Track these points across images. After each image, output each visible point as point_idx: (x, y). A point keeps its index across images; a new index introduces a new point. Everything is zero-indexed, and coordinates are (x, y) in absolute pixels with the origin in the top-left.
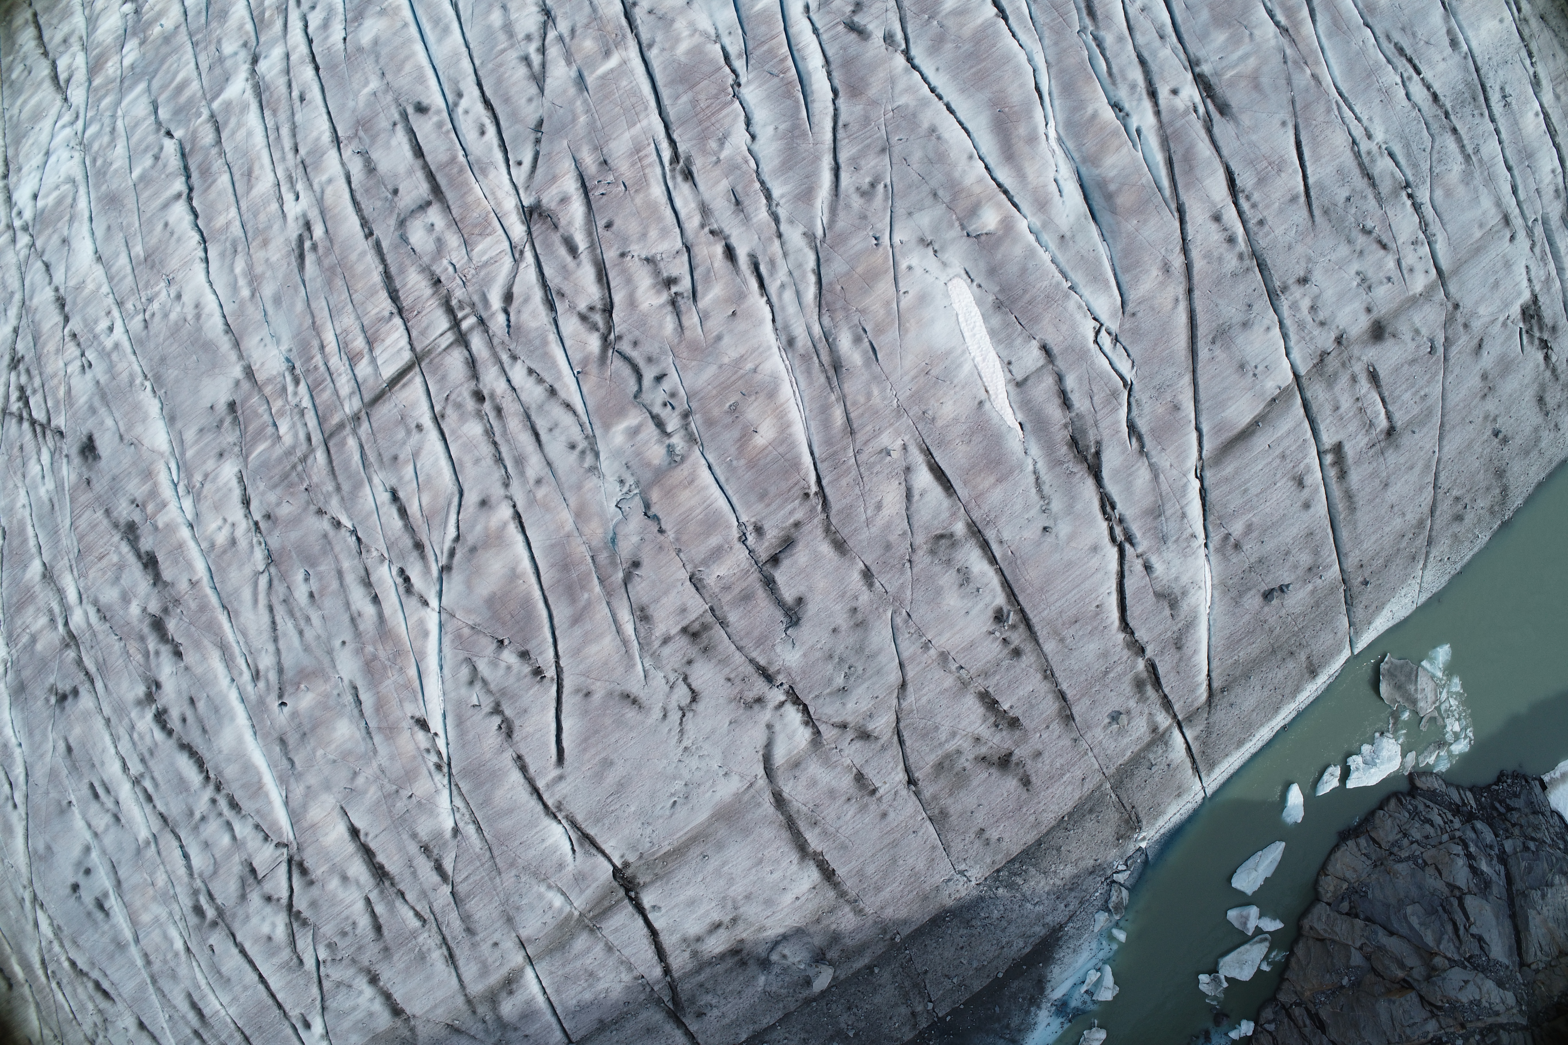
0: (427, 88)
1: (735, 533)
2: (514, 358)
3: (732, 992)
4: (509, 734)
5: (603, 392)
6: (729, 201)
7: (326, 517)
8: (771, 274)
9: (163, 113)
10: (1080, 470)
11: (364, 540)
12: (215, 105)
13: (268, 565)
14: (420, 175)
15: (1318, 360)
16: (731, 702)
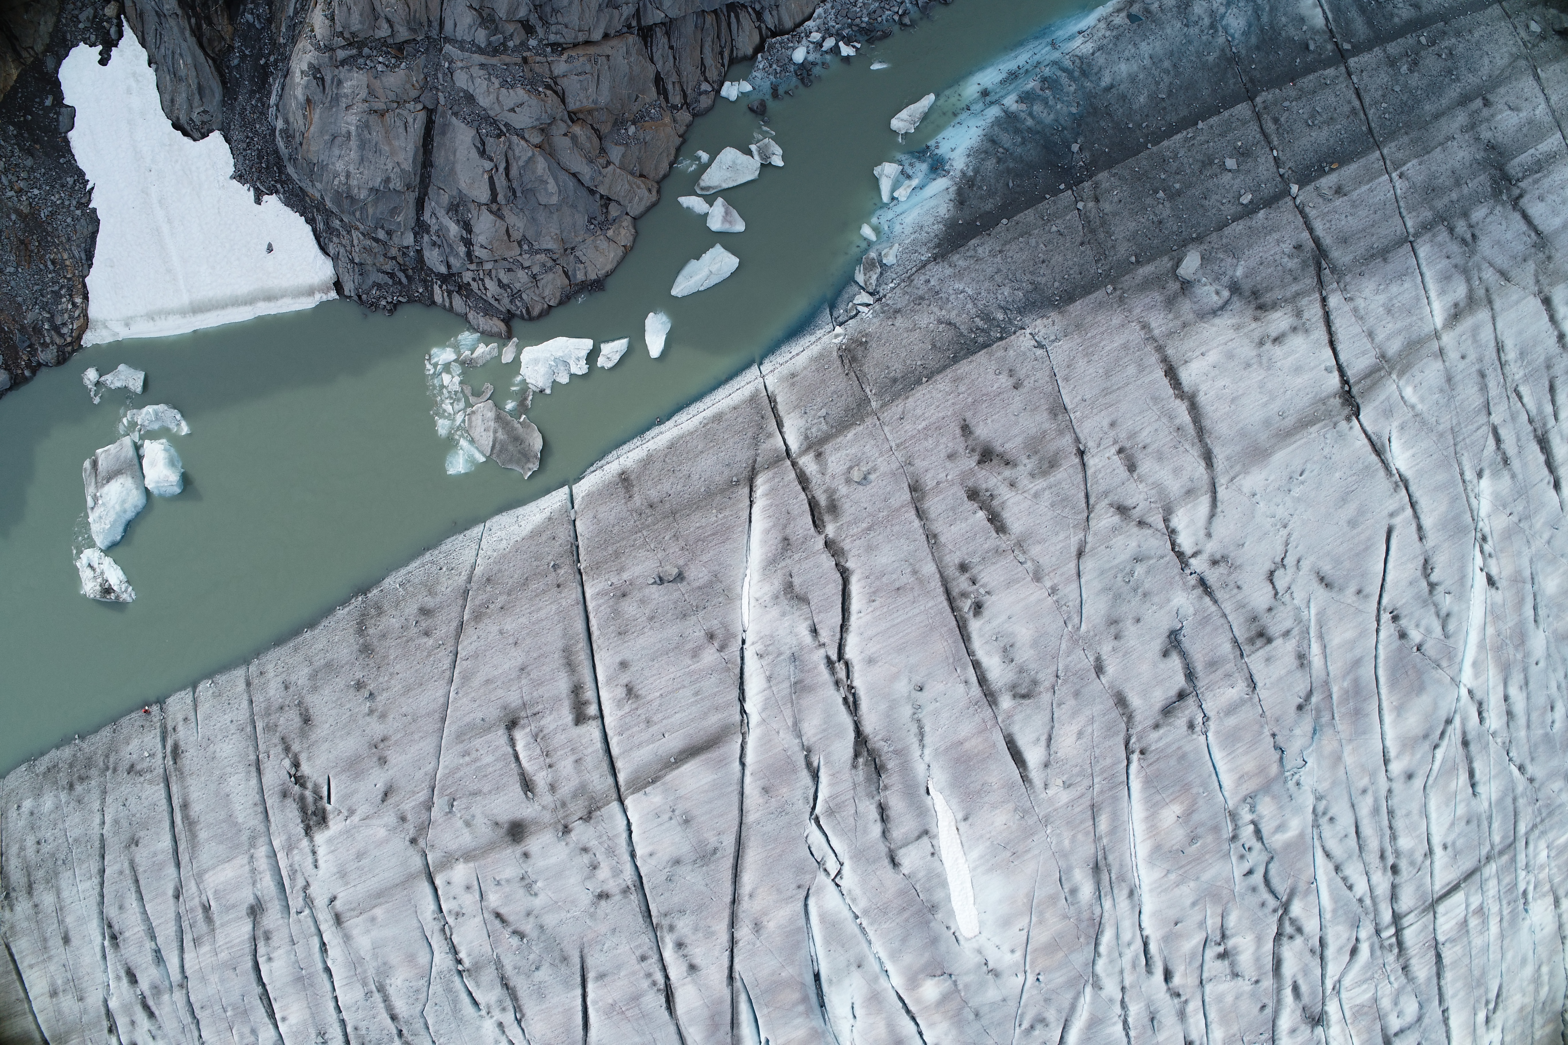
1: (1212, 725)
2: (1360, 900)
3: (1269, 266)
4: (1426, 563)
5: (1297, 866)
6: (1160, 1023)
7: (1527, 776)
8: (1137, 957)
10: (876, 741)
11: (1505, 753)
15: (594, 814)
16: (1240, 567)
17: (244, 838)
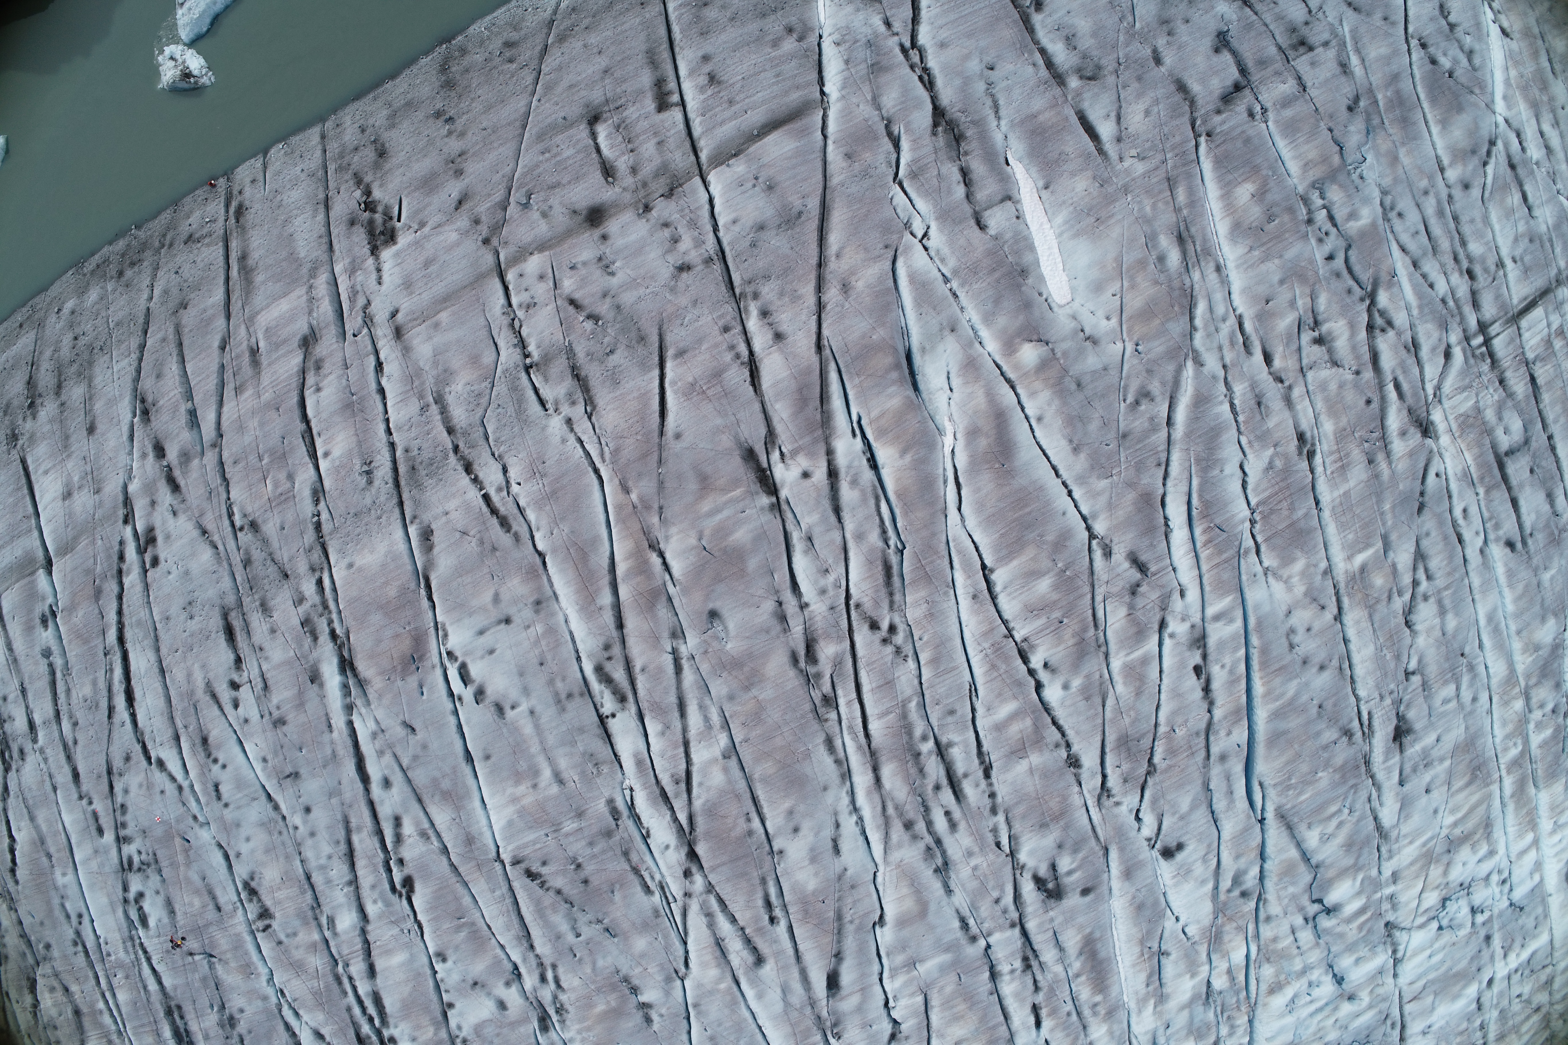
0: (1506, 565)
1: (1271, 115)
2: (1443, 301)
5: (1376, 255)
6: (1267, 407)
8: (1233, 333)
10: (953, 114)
14: (1514, 482)
15: (675, 192)
17: (304, 271)
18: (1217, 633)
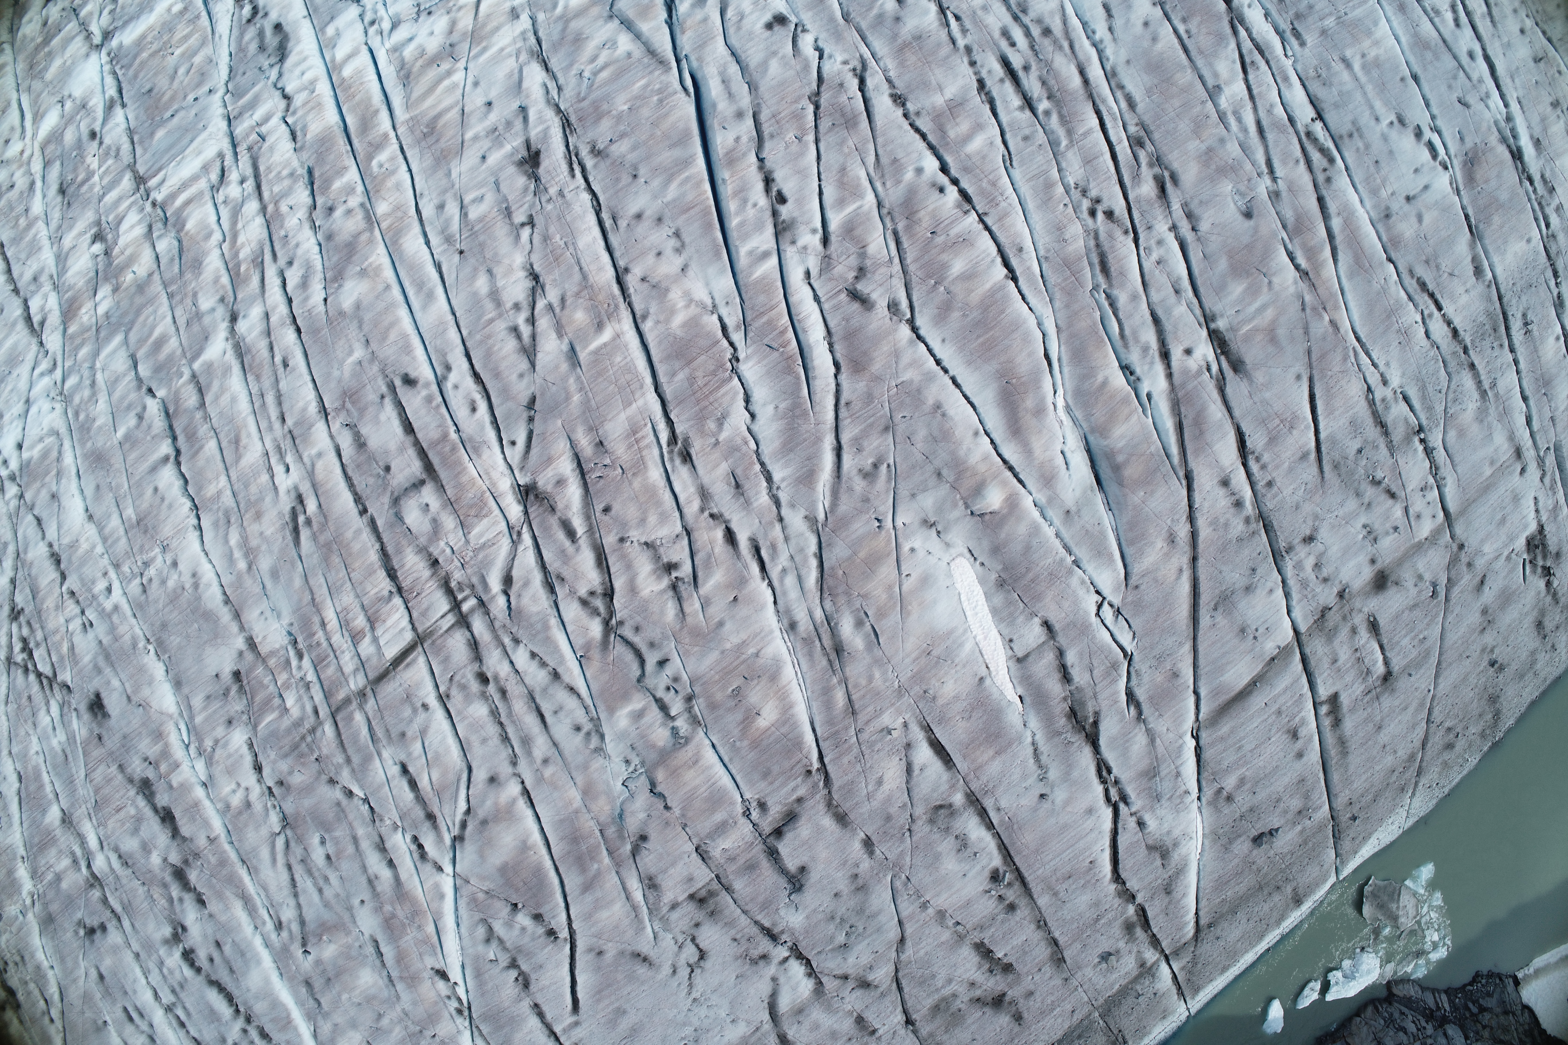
0: (414, 358)
1: (739, 809)
2: (517, 641)
4: (526, 985)
5: (605, 677)
6: (729, 484)
7: (338, 787)
8: (773, 559)
9: (144, 370)
10: (1078, 740)
11: (376, 809)
12: (196, 366)
13: (284, 827)
14: (411, 452)
15: (1319, 615)
16: (737, 958)
18: (765, 239)
